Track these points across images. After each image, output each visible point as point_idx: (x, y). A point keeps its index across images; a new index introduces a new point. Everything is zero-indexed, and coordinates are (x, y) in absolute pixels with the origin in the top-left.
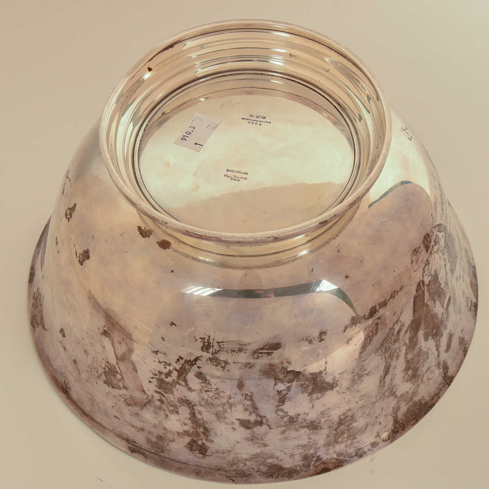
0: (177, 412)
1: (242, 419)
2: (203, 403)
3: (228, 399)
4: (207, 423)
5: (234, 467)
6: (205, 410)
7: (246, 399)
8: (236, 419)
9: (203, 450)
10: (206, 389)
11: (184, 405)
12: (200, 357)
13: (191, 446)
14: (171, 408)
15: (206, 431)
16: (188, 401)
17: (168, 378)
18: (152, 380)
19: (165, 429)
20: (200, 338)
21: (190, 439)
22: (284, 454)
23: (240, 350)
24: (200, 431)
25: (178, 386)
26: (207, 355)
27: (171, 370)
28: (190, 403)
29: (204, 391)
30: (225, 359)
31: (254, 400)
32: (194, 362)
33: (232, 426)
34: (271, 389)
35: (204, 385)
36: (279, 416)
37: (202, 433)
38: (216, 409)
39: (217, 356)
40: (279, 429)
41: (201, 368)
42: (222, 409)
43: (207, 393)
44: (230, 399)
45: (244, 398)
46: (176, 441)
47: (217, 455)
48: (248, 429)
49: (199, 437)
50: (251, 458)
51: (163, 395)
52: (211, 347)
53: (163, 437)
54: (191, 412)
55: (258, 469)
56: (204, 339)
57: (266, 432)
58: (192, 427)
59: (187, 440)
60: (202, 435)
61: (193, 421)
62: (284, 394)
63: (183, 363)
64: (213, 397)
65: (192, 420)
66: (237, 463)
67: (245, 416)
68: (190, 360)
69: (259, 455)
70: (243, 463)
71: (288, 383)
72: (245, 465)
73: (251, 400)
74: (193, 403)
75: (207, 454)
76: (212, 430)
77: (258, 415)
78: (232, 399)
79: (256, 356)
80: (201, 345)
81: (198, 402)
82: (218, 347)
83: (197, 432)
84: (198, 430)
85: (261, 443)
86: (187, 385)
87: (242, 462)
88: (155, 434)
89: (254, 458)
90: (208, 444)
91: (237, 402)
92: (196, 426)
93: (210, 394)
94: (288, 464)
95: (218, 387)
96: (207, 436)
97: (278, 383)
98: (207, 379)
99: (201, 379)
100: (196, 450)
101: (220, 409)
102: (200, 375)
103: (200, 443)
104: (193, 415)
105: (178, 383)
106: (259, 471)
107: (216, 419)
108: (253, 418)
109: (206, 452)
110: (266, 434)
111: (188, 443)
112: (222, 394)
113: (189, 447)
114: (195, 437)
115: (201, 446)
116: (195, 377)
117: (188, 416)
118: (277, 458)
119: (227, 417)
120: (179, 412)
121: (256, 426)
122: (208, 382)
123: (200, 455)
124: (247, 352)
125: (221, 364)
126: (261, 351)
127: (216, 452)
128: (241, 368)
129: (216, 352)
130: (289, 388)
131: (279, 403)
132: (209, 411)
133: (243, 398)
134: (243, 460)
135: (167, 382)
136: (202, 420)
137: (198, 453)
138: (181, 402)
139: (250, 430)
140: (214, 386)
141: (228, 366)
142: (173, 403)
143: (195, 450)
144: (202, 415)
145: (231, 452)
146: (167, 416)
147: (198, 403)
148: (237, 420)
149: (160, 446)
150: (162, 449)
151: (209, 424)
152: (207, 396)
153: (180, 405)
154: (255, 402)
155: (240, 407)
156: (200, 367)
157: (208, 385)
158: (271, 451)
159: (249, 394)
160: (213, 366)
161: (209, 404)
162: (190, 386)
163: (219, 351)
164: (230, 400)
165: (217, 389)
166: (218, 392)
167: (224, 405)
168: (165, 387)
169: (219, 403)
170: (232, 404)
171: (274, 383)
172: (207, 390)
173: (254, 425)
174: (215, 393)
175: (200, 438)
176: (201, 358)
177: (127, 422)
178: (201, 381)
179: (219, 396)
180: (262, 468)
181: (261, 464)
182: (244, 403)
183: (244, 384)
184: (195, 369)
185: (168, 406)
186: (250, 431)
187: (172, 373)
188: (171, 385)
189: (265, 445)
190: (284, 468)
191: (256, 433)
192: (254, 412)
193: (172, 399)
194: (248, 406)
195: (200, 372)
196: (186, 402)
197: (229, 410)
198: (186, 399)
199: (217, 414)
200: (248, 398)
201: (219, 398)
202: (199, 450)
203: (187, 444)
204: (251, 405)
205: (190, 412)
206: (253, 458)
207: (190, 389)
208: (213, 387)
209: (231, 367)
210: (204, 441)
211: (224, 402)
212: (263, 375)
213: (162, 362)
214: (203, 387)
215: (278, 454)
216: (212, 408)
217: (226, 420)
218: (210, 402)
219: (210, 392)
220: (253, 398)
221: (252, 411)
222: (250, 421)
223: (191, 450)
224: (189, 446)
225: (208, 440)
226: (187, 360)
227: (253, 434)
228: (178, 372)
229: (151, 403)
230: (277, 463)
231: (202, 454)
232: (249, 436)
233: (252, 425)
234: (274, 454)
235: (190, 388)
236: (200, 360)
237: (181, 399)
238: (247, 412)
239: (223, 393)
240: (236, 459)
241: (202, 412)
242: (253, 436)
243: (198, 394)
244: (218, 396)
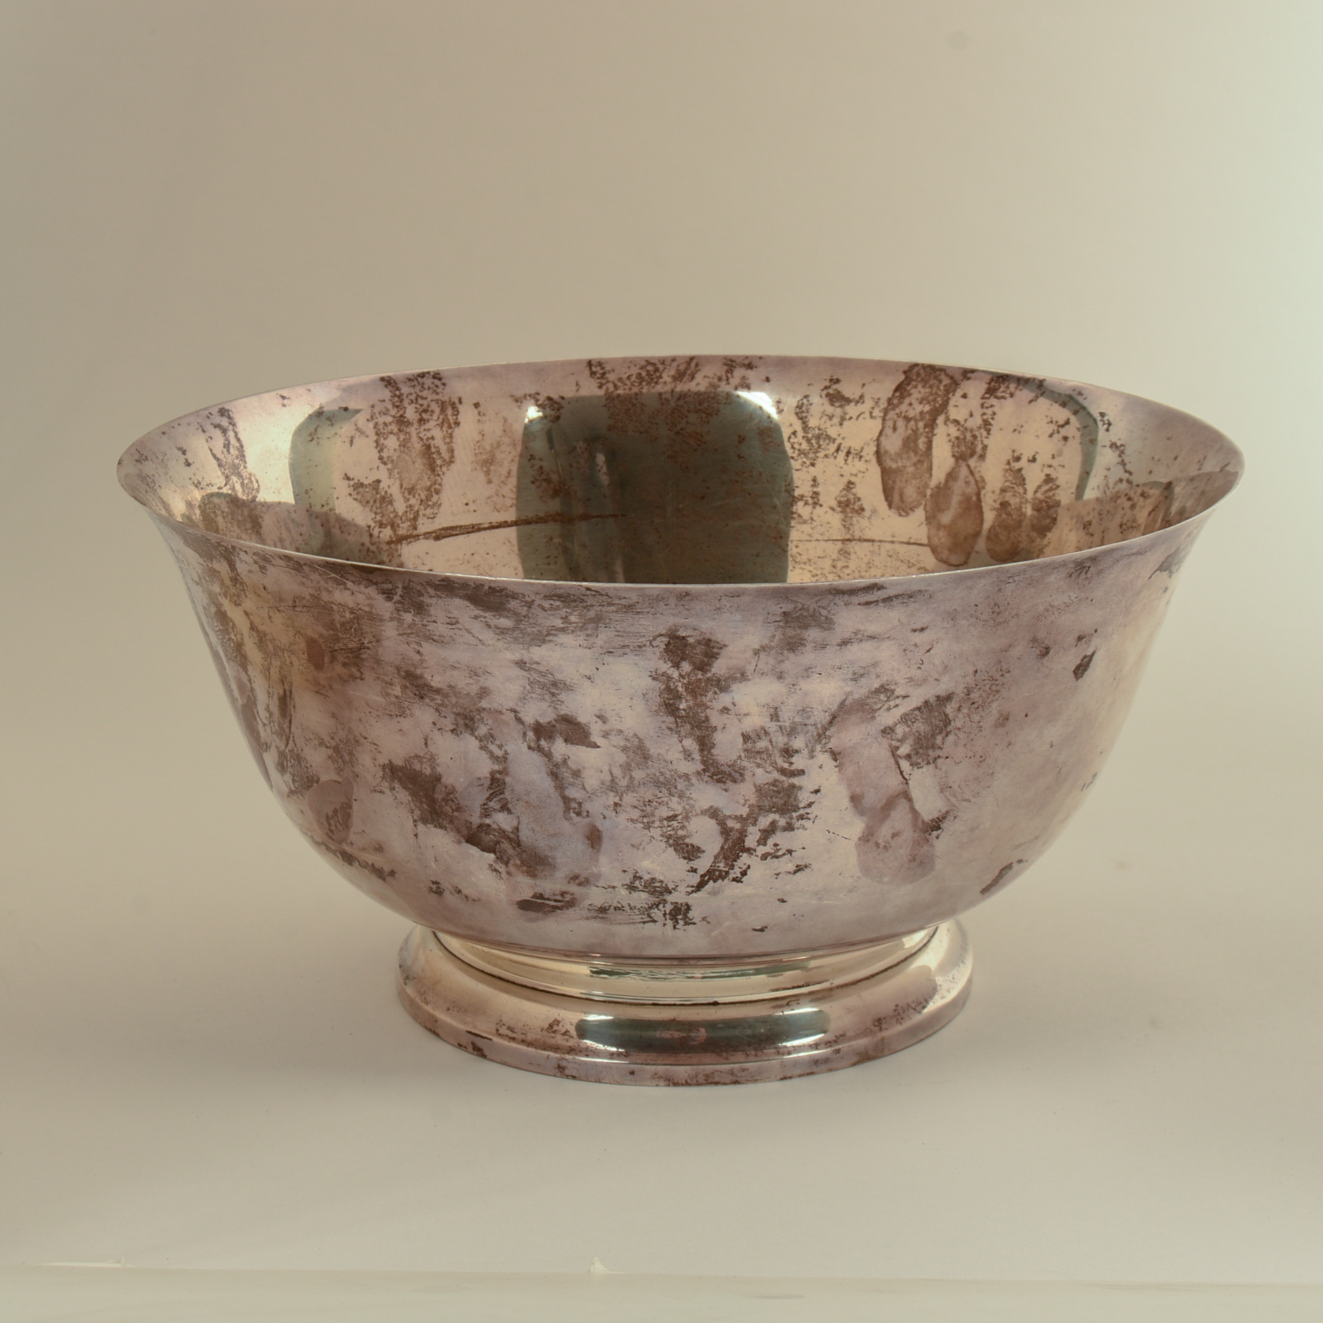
0: (746, 738)
1: (584, 748)
2: (681, 785)
3: (620, 802)
4: (668, 728)
5: (592, 614)
6: (675, 766)
7: (580, 804)
8: (599, 747)
9: (676, 647)
10: (675, 823)
11: (729, 767)
12: (693, 892)
13: (710, 650)
14: (762, 744)
15: (671, 705)
16: (719, 781)
17: (768, 823)
18: (813, 798)
19: (780, 677)
20: (694, 924)
21: (713, 670)
22: (473, 631)
23: (603, 910)
24: (687, 701)
25: (744, 811)
26: (678, 897)
27: (761, 846)
28: (712, 777)
29: (680, 817)
30: (635, 894)
31: (560, 798)
32: (706, 878)
33: (607, 727)
34: (524, 820)
35: (680, 833)
36: (498, 742)
37: (680, 698)
38: (649, 771)
39: (653, 900)
40: (495, 706)
41: (688, 871)
42: (633, 774)
43: (671, 813)
44: (616, 804)
45: (583, 805)
46: (750, 653)
47: (640, 640)
48: (567, 715)
49: (689, 683)
50: (552, 634)
51: (783, 771)
52: (667, 912)
53: (786, 652)
54: (709, 752)
55: (530, 607)
56: (686, 924)
57: (525, 704)
58: (708, 707)
59: (719, 667)
60: (680, 689)
61: (705, 724)
62: (495, 799)
63: (731, 871)
64: (657, 804)
65: (707, 728)
66: (585, 624)
67: (579, 755)
68: (715, 882)
69: (532, 640)
70: (571, 623)
71: (489, 825)
72: (565, 619)
73: (566, 800)
74: (706, 778)
75: (666, 640)
76: (656, 711)
77: (548, 755)
78: (612, 803)
79: (568, 898)
80: (690, 915)
81: (692, 785)
82: (652, 915)
83: (695, 697)
84: (691, 703)
85: (532, 673)
86: (722, 824)
87: (574, 625)
88: (809, 646)
89: (545, 633)
90: (665, 667)
91: (599, 794)
92: (697, 713)
93: (663, 812)
94: (461, 608)
95: (646, 831)
96: (668, 689)
97: (512, 832)
98: (672, 849)
99: (687, 845)
100: (696, 644)
101: (638, 774)
102: (691, 852)
103: (686, 667)
104: (705, 745)
105: (745, 819)
106: (526, 602)
107: (648, 744)
108: (560, 748)
109: (669, 643)
110: (524, 698)
111: (717, 658)
112: (636, 814)
113: (713, 647)
114: (700, 679)
115: (683, 659)
116: (703, 848)
117: (718, 737)
118: (489, 626)
119: (620, 753)
120: (741, 740)
121: (549, 723)
122: (671, 841)
123: (684, 635)
124: (587, 906)
125: (643, 884)
126: (559, 904)
127: (643, 649)
128: (598, 876)
129: (657, 906)
130: (486, 813)
131: (503, 780)
132: (665, 764)
133: (587, 806)
134: (573, 631)
135: (771, 812)
136: (683, 733)
137: (689, 639)
138: (736, 771)
139: (563, 712)
140: (656, 832)
141: (628, 882)
142: (758, 761)
143: (699, 642)
144: (682, 749)
145: (605, 651)
146: (775, 717)
147: (694, 780)
148: (595, 744)
149: (793, 625)
150: (790, 619)
151: (664, 726)
152: (671, 805)
153: (739, 762)
154: (557, 794)
155: (592, 780)
156: (692, 871)
157: (670, 835)
158: (505, 646)
159: (573, 815)
160: (661, 878)
161: (665, 785)
162: (714, 821)
163: (650, 908)
164: (617, 800)
165: (648, 826)
166: (645, 820)
167: (629, 788)
168: (776, 797)
169: (642, 789)
170: (612, 791)
171: (521, 834)
172: (673, 820)
173: (554, 726)
174: (653, 815)
175: (685, 681)
176: (690, 889)
177: (889, 638)
178: (687, 841)
179: (642, 811)
180: (520, 608)
181: (525, 617)
182: (582, 791)
183: (587, 842)
184: (704, 864)
185: (770, 747)
186: (562, 709)
187: (758, 838)
188: (760, 808)
189: (521, 664)
190: (467, 600)
191: (547, 704)
192: (556, 765)
193: (759, 771)
194: (573, 785)
195: (690, 860)
196: (723, 777)
197: (617, 772)
198: (722, 785)
199: (646, 757)
200: (574, 805)
201: (641, 803)
202: (686, 645)
203: (718, 654)
204: (566, 785)
205: (713, 751)
206: (547, 635)
207: (713, 813)
208: (658, 831)
209: (620, 880)
210: (675, 674)
211: (630, 794)
212: (546, 857)
213: (784, 854)
214: (683, 828)
215: (488, 636)
216: (658, 774)
217: (622, 743)
218: (663, 789)
219: (665, 817)
220: (562, 805)
221: (563, 769)
222: (566, 741)
223: (710, 640)
224: (715, 650)
225: (665, 678)
226: (723, 879)
227: (553, 702)
228: (744, 846)
229: (815, 734)
230: (487, 614)
231: (678, 638)
232: (563, 696)
233: (558, 728)
234: (497, 636)
235: (712, 818)
236: (693, 886)
237: (735, 781)
238: (573, 768)
239: (634, 818)
240: (589, 632)
241: (682, 758)
242: (553, 695)
243: (693, 806)
244: (644, 808)
